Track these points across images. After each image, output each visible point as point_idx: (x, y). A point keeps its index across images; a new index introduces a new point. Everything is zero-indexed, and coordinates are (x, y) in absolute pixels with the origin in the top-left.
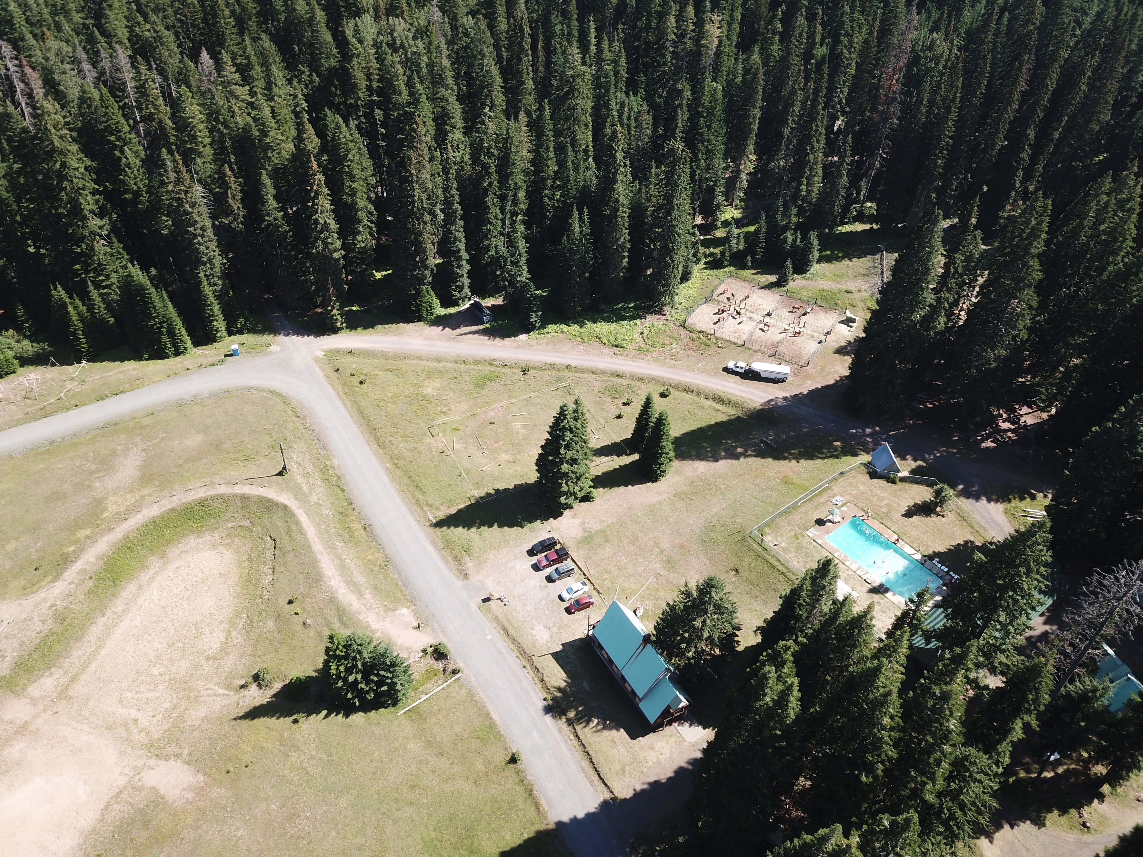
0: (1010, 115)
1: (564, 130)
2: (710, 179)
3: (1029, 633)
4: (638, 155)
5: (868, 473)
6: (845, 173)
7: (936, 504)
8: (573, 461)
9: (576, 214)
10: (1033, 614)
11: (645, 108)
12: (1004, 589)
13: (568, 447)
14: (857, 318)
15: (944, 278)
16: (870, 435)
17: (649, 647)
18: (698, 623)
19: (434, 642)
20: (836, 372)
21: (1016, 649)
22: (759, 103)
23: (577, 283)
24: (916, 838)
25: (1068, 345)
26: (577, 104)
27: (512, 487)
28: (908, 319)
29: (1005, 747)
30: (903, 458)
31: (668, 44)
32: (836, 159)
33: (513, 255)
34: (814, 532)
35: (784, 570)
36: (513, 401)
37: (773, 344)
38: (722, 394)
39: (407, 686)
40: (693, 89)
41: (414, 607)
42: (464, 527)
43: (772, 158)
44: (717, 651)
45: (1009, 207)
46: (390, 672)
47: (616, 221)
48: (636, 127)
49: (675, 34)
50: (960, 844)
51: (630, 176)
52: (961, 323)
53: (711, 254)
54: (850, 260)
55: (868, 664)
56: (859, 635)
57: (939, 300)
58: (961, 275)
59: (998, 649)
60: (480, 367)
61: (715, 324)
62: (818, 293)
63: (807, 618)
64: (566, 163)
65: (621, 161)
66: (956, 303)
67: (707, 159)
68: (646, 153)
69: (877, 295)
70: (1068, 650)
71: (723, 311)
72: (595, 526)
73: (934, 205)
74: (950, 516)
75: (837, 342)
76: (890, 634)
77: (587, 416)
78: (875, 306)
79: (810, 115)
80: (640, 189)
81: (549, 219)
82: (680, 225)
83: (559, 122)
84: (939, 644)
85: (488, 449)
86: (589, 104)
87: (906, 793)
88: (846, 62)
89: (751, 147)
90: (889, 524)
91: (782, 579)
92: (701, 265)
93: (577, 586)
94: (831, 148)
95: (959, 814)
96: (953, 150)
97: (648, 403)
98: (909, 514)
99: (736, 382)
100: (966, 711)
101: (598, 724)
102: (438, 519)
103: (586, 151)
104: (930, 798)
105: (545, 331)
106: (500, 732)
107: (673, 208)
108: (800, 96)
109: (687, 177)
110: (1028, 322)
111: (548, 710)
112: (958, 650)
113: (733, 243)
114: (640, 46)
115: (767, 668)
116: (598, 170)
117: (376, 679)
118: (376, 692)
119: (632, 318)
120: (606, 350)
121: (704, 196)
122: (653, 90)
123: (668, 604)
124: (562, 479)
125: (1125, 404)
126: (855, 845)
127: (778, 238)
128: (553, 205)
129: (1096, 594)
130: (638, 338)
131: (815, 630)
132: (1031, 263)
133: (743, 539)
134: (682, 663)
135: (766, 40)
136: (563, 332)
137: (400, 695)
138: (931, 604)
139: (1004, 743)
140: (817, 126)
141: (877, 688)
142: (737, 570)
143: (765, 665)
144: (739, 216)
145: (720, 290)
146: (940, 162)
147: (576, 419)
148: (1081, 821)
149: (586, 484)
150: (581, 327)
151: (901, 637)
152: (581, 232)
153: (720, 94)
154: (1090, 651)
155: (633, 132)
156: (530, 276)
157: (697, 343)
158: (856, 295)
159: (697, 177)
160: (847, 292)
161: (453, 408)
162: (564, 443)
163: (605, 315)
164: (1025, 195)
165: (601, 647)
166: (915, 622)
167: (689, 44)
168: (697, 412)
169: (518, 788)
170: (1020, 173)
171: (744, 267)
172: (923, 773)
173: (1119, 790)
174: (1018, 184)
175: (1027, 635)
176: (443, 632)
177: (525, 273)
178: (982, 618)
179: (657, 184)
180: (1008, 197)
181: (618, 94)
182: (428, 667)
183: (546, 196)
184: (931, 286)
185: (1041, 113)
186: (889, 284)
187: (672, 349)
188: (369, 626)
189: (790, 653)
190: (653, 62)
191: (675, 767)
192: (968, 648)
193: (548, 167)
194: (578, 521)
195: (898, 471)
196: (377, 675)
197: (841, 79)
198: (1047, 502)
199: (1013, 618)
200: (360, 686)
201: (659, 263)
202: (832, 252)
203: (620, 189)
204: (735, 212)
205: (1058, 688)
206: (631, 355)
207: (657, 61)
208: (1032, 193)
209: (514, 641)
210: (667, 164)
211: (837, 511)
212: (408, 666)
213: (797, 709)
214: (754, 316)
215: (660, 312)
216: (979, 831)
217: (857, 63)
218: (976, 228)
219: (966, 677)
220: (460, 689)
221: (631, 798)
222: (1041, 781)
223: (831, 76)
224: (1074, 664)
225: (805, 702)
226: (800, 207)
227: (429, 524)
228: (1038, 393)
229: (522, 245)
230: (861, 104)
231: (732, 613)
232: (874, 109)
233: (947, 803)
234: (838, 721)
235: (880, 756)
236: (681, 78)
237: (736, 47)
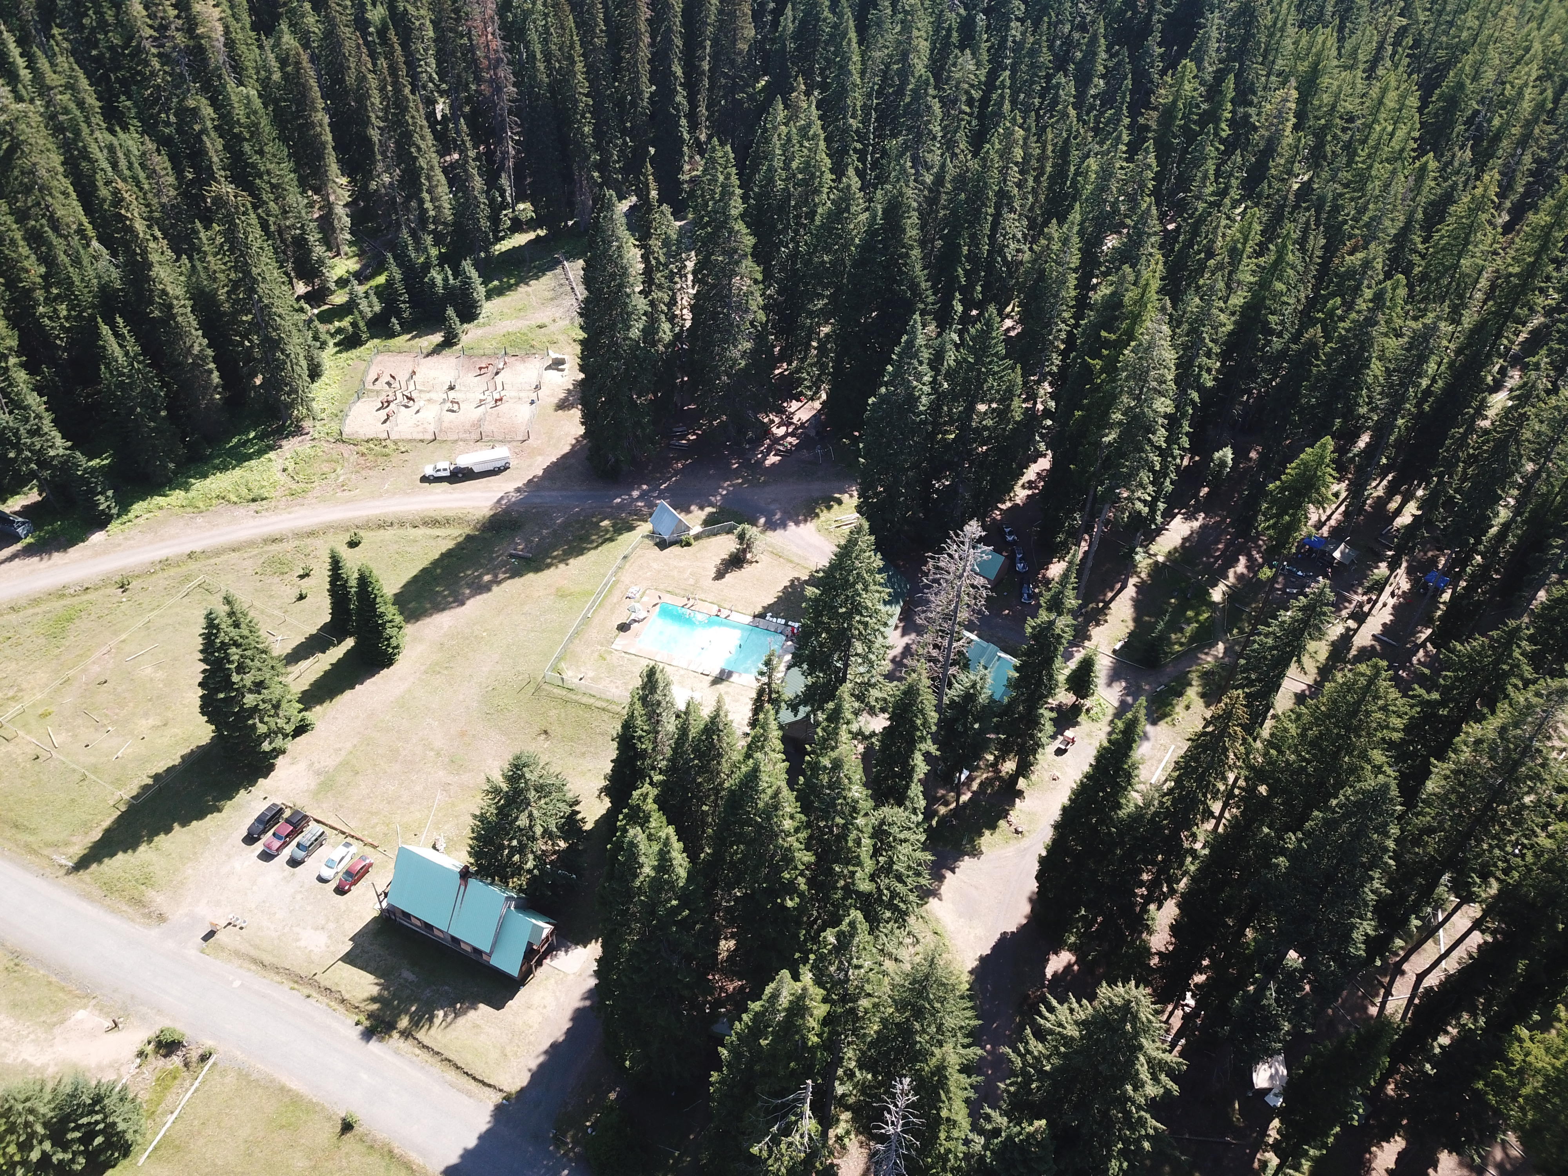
0: (645, 52)
1: (29, 208)
2: (293, 226)
3: (891, 654)
4: (169, 218)
5: (656, 544)
6: (475, 172)
7: (744, 551)
8: (259, 686)
9: (105, 330)
10: (887, 631)
11: (151, 146)
12: (849, 616)
13: (241, 669)
14: (566, 357)
15: (648, 272)
16: (640, 498)
17: (473, 882)
18: (523, 821)
19: (151, 1033)
20: (567, 435)
21: (886, 677)
22: (320, 104)
23: (153, 430)
24: (868, 938)
25: (811, 314)
26: (34, 164)
27: (177, 761)
28: (626, 338)
29: (916, 790)
30: (688, 512)
31: (147, 44)
32: (456, 156)
33: (26, 420)
34: (622, 641)
35: (604, 705)
36: (124, 636)
37: (473, 425)
38: (433, 514)
39: (135, 1117)
40: (214, 102)
41: (94, 1002)
42: (125, 851)
43: (369, 175)
44: (562, 844)
45: (687, 167)
46: (97, 1113)
47: (177, 323)
48: (148, 178)
49: (151, 27)
50: (911, 920)
51: (169, 252)
52: (688, 324)
53: (339, 331)
54: (527, 284)
55: (744, 769)
56: (719, 740)
57: (652, 304)
58: (666, 266)
59: (869, 685)
60: (45, 607)
61: (385, 422)
62: (504, 340)
63: (654, 749)
64: (55, 257)
65: (145, 233)
66: (673, 302)
67: (276, 199)
68: (180, 213)
69: (579, 320)
70: (935, 653)
71: (389, 402)
72: (329, 762)
73: (601, 186)
74: (764, 559)
75: (553, 395)
76: (753, 724)
77: (251, 614)
78: (582, 335)
79: (399, 105)
80: (193, 267)
81: (65, 349)
82: (277, 302)
83: (15, 197)
84: (808, 708)
85: (114, 723)
86: (56, 160)
87: (839, 894)
88: (417, 23)
89: (334, 168)
90: (703, 596)
91: (605, 716)
92: (331, 349)
93: (340, 851)
94: (444, 144)
95: (900, 887)
96: (597, 110)
97: (336, 564)
98: (720, 575)
99: (445, 492)
100: (865, 770)
101: (446, 1015)
102: (76, 859)
103: (81, 231)
104: (865, 886)
105: (131, 515)
106: (310, 1101)
107: (255, 281)
108: (373, 81)
109: (258, 232)
110: (760, 299)
111: (368, 1034)
112: (831, 705)
113: (364, 305)
114: (102, 54)
115: (631, 832)
116: (114, 254)
117: (77, 1134)
118: (86, 1153)
119: (260, 453)
120: (240, 511)
121: (294, 252)
122: (151, 116)
123: (475, 817)
124: (251, 717)
125: (890, 361)
126: (811, 982)
127: (422, 282)
128: (62, 327)
129: (937, 581)
130: (283, 478)
131: (669, 760)
132: (736, 228)
133: (538, 688)
134: (523, 881)
135: (292, 12)
136: (161, 508)
137: (129, 1136)
138: (782, 667)
139: (913, 785)
140: (413, 117)
141: (764, 791)
142: (546, 732)
143: (627, 831)
144: (357, 267)
145: (372, 376)
146: (586, 129)
147: (236, 625)
148: (1012, 829)
149: (292, 709)
150: (187, 490)
151: (766, 719)
152: (127, 354)
153: (257, 103)
154: (955, 645)
155: (146, 187)
156: (69, 444)
157: (371, 458)
158: (552, 328)
159: (273, 228)
160: (540, 327)
161: (24, 686)
162: (233, 666)
163: (217, 461)
164: (700, 148)
165: (407, 916)
166: (774, 696)
167: (180, 39)
168: (409, 549)
169: (370, 1160)
170: (683, 122)
171: (392, 335)
172: (848, 862)
173: (1033, 777)
174: (686, 136)
175: (890, 657)
176: (159, 1012)
177: (59, 441)
178: (840, 659)
179: (217, 253)
180: (682, 155)
181: (97, 134)
182: (157, 1073)
183: (43, 316)
184: (637, 289)
185: (678, 42)
186: (587, 301)
187: (338, 476)
188: (30, 1065)
189: (650, 801)
190: (133, 76)
191: (568, 1013)
192: (840, 698)
193: (27, 271)
194: (302, 766)
195: (688, 528)
196: (77, 1128)
197: (420, 47)
198: (855, 501)
199: (869, 644)
200: (54, 1159)
201: (267, 363)
202: (501, 281)
203: (162, 275)
204: (348, 262)
205: (940, 700)
206: (282, 504)
207: (139, 73)
208: (706, 143)
209: (277, 970)
210: (220, 220)
211: (637, 606)
212: (125, 1088)
213: (686, 864)
214: (433, 395)
215: (299, 431)
216: (926, 894)
217: (431, 21)
218: (660, 202)
219: (850, 732)
220: (223, 1076)
221: (530, 1083)
222: (960, 809)
223: (405, 46)
224: (945, 667)
225: (692, 851)
226: (433, 232)
227: (63, 871)
228: (800, 381)
229: (34, 400)
230: (459, 76)
231: (560, 789)
232: (478, 80)
233: (884, 882)
234: (736, 852)
235: (796, 868)
236: (189, 90)
237: (253, 29)
